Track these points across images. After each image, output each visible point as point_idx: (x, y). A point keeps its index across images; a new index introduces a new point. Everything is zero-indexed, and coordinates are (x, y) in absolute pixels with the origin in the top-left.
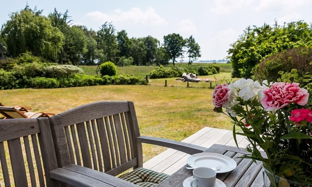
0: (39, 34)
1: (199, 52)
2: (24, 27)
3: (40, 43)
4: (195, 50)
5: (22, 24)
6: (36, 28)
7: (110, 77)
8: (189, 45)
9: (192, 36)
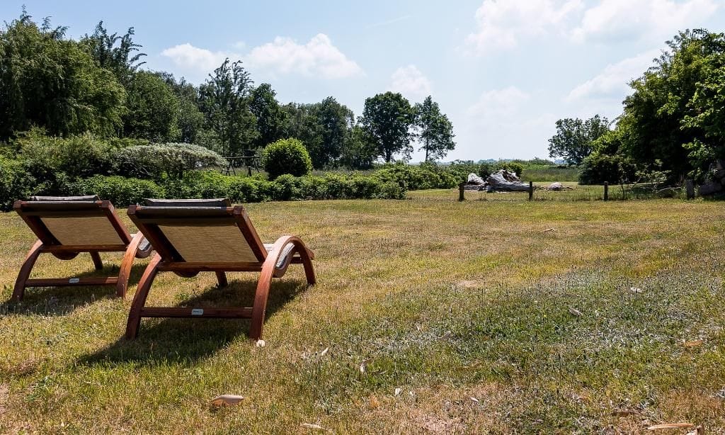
0: (61, 86)
1: (449, 136)
2: (20, 65)
3: (66, 108)
4: (439, 133)
5: (16, 58)
6: (53, 69)
7: (297, 179)
8: (423, 120)
9: (429, 98)
